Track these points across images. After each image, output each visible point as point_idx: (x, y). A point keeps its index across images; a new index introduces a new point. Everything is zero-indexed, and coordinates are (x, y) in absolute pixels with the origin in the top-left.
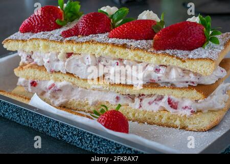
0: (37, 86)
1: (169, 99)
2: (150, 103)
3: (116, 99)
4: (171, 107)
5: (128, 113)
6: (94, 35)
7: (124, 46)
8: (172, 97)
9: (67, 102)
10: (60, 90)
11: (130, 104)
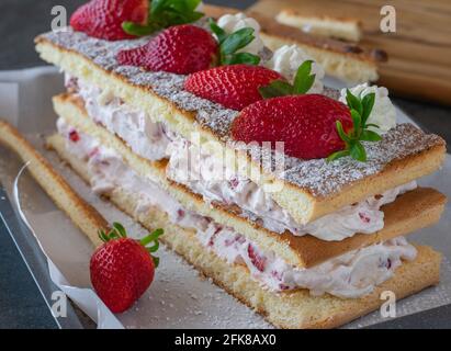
0: (78, 142)
1: (250, 246)
2: (227, 243)
3: (177, 214)
4: (254, 263)
5: (189, 248)
6: (165, 75)
7: (193, 115)
8: (254, 244)
9: (111, 190)
10: (105, 163)
11: (199, 231)
